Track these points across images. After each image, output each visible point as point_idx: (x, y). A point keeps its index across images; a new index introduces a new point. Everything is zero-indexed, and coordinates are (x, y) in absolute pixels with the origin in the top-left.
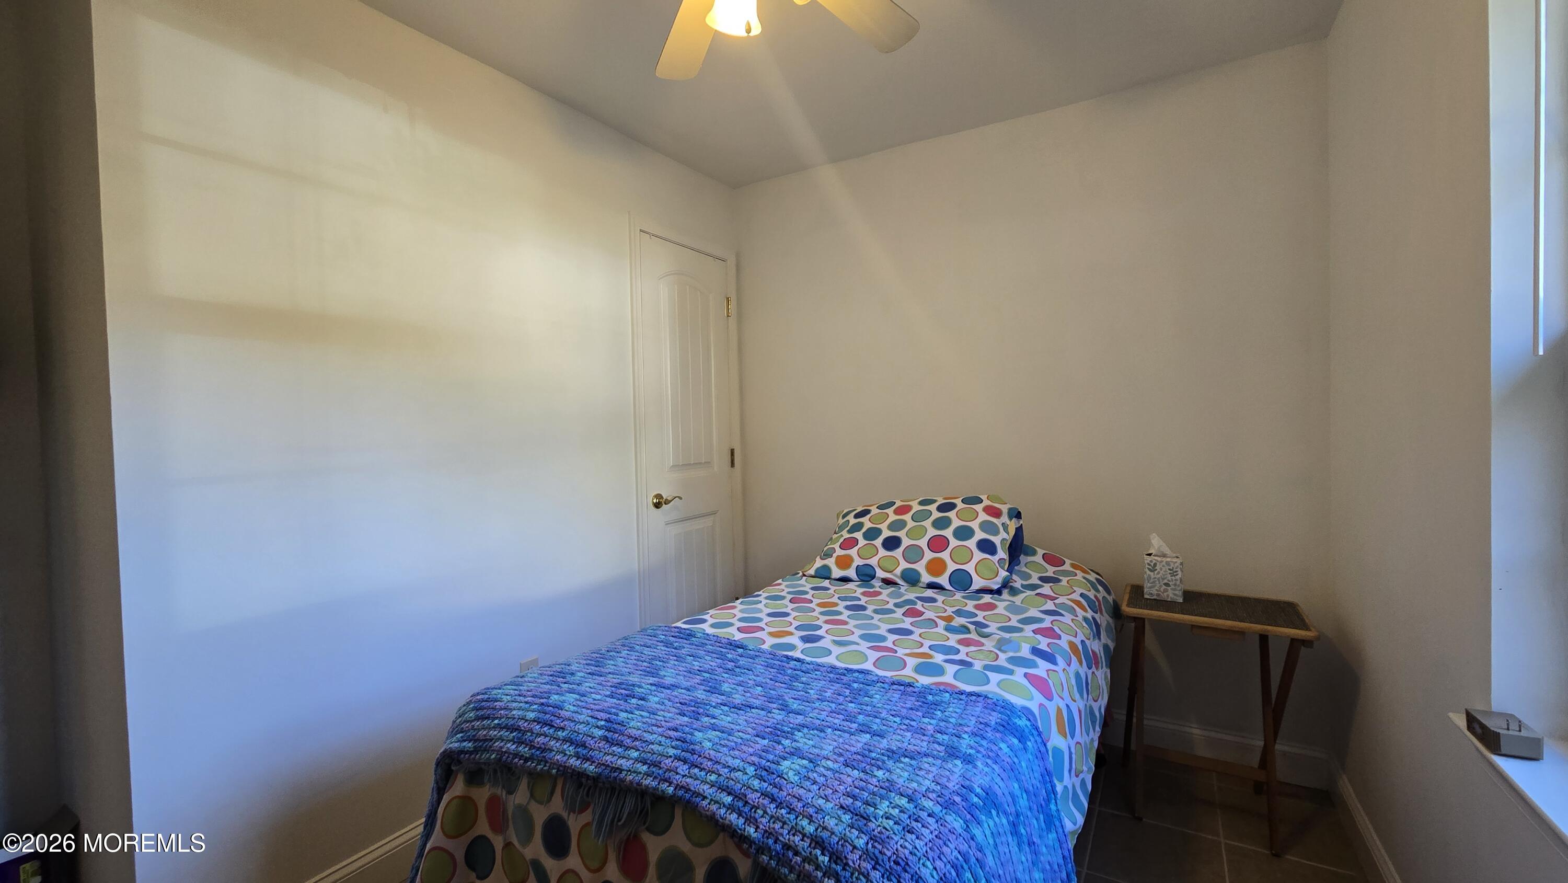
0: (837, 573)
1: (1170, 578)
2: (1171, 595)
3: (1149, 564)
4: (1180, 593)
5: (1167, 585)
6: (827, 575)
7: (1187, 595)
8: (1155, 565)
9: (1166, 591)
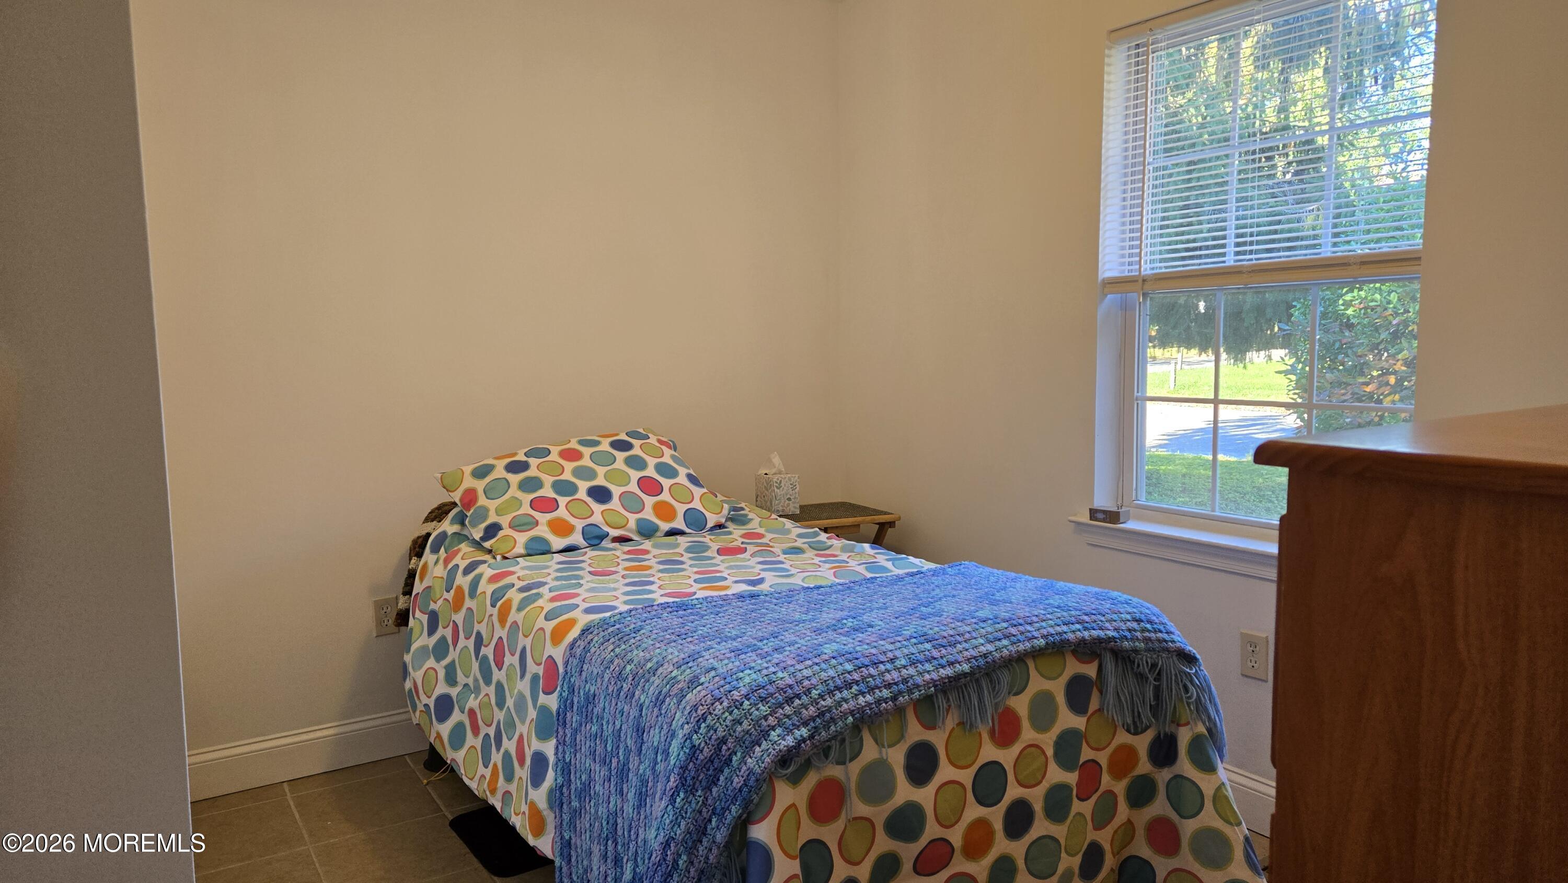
0: (558, 543)
1: (791, 493)
2: (792, 509)
3: (776, 482)
4: (798, 506)
5: (789, 499)
6: (545, 548)
7: (802, 507)
8: (781, 482)
9: (788, 505)
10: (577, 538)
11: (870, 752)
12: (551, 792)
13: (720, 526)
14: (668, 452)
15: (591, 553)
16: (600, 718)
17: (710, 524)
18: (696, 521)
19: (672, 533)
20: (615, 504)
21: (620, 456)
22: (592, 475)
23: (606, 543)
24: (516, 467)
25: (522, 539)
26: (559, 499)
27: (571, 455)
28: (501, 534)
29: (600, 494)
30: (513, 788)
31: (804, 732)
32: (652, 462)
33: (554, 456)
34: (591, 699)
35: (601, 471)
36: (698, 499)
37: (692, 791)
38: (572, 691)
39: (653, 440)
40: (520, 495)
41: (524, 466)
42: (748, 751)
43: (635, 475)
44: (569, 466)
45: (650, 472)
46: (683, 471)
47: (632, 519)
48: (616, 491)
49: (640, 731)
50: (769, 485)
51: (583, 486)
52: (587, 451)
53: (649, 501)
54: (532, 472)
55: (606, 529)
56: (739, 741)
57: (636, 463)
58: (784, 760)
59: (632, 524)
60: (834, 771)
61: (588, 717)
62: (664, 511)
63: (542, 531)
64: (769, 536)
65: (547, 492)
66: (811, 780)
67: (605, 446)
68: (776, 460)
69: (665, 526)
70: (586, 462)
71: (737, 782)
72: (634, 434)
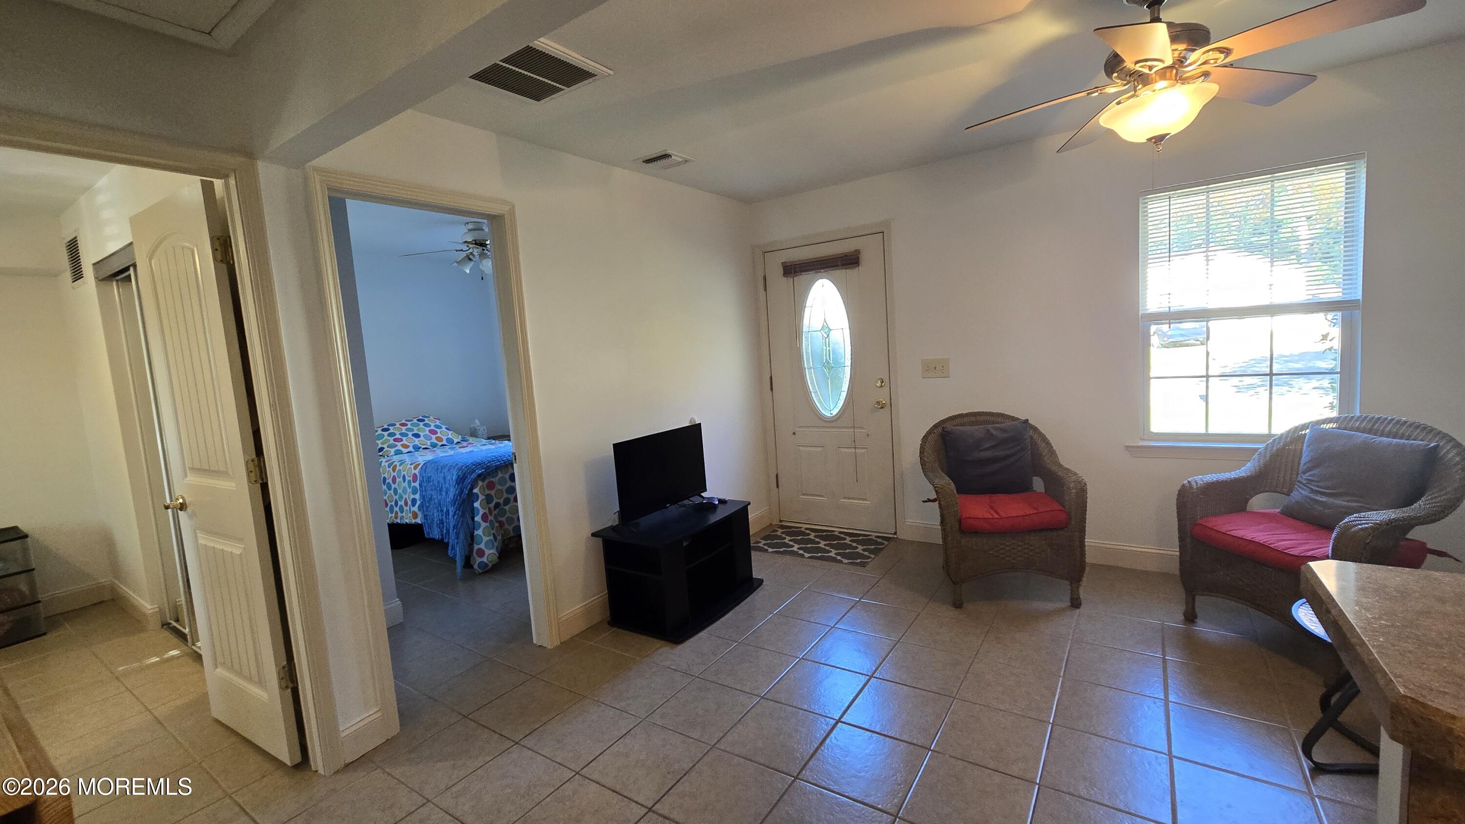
0: (405, 451)
1: (483, 432)
4: (486, 436)
5: (483, 434)
6: (401, 453)
8: (479, 429)
9: (483, 436)
10: (411, 449)
11: (500, 475)
12: (419, 506)
13: (458, 442)
14: (438, 421)
15: (416, 452)
16: (433, 480)
17: (455, 442)
18: (450, 441)
19: (442, 445)
20: (422, 438)
21: (421, 424)
22: (413, 430)
23: (420, 450)
24: (385, 430)
25: (393, 451)
26: (403, 438)
27: (403, 425)
28: (385, 450)
29: (417, 436)
30: (404, 514)
31: (483, 470)
32: (432, 425)
33: (398, 425)
34: (429, 478)
35: (415, 429)
36: (451, 435)
37: (459, 484)
38: (423, 478)
39: (432, 418)
40: (388, 438)
41: (388, 430)
42: (471, 475)
43: (427, 429)
44: (404, 428)
45: (433, 428)
46: (444, 427)
47: (429, 443)
48: (422, 434)
49: (444, 478)
50: (475, 429)
51: (410, 434)
52: (409, 423)
53: (434, 437)
54: (391, 431)
55: (420, 446)
56: (468, 473)
57: (426, 425)
58: (479, 475)
59: (429, 444)
60: (493, 479)
61: (429, 482)
62: (439, 439)
63: (399, 447)
64: (475, 443)
65: (398, 436)
66: (487, 481)
67: (415, 421)
68: (477, 421)
69: (440, 444)
70: (409, 426)
71: (469, 481)
72: (425, 417)
